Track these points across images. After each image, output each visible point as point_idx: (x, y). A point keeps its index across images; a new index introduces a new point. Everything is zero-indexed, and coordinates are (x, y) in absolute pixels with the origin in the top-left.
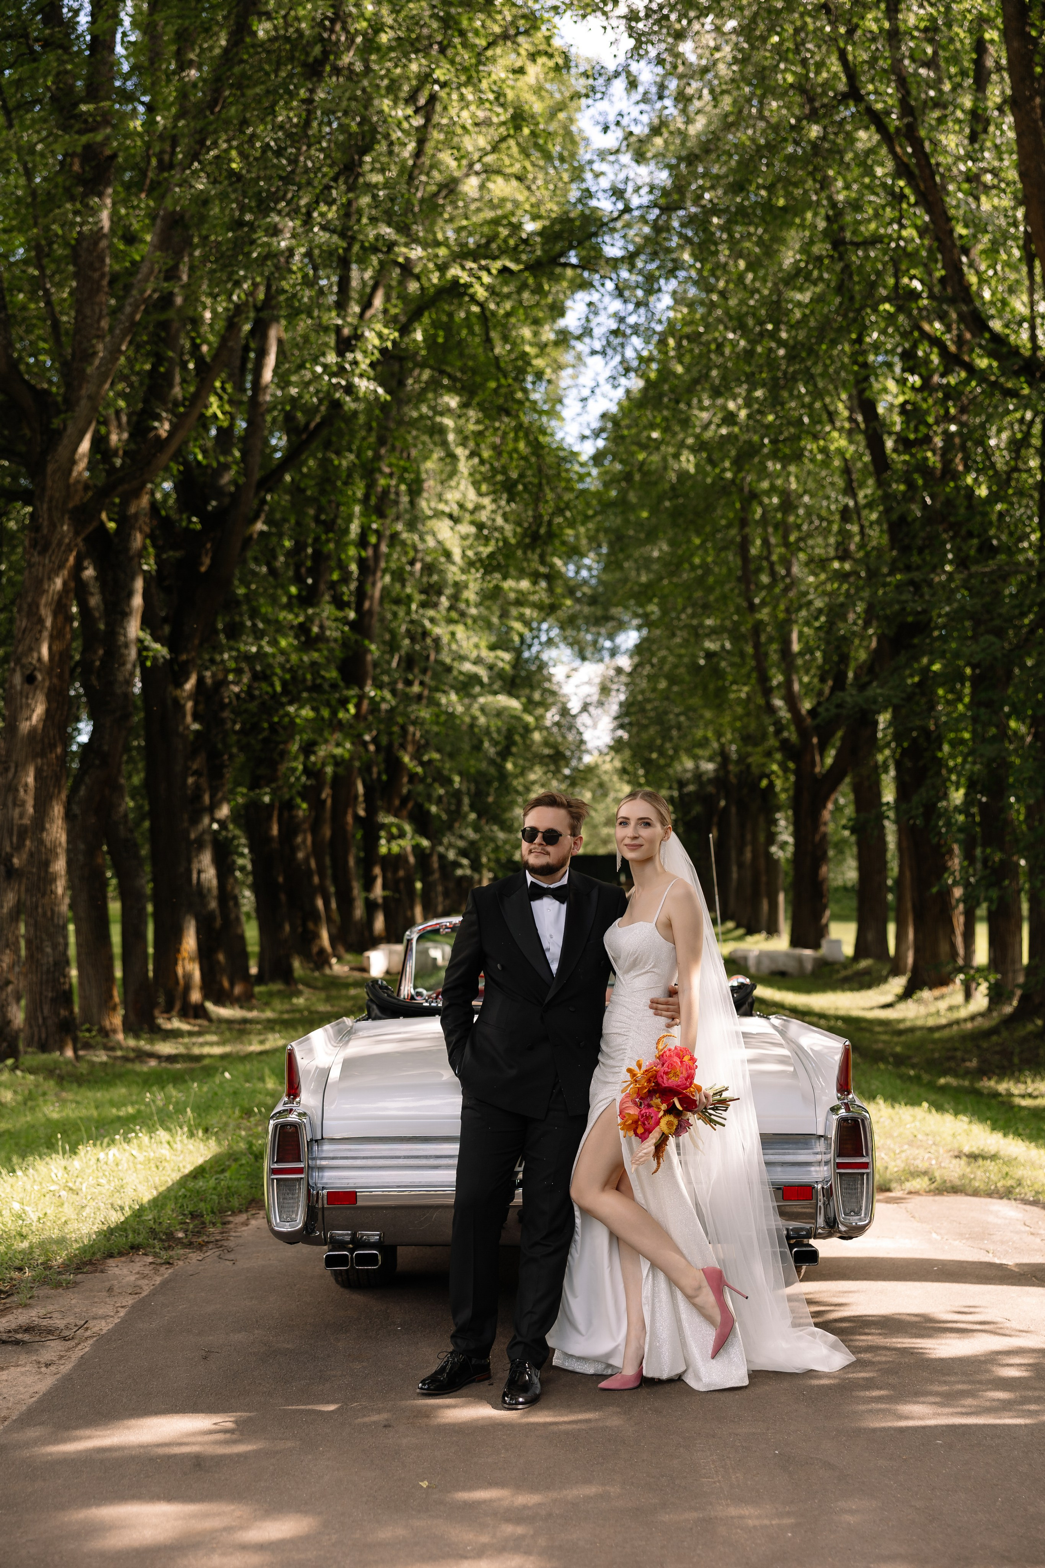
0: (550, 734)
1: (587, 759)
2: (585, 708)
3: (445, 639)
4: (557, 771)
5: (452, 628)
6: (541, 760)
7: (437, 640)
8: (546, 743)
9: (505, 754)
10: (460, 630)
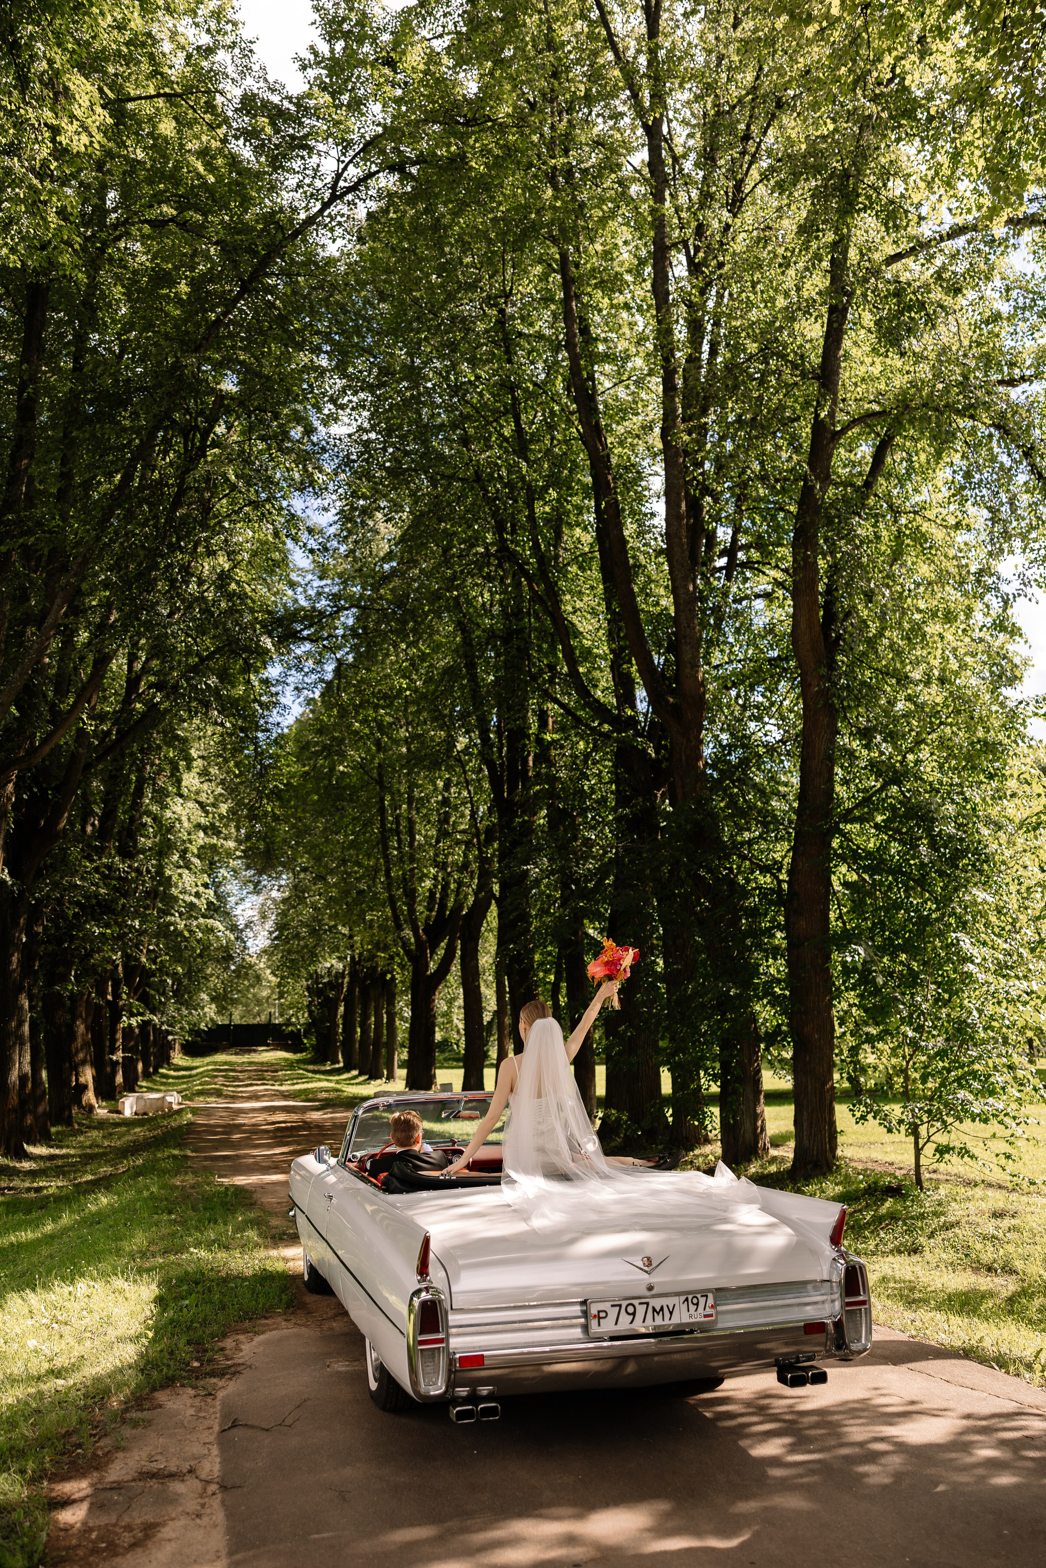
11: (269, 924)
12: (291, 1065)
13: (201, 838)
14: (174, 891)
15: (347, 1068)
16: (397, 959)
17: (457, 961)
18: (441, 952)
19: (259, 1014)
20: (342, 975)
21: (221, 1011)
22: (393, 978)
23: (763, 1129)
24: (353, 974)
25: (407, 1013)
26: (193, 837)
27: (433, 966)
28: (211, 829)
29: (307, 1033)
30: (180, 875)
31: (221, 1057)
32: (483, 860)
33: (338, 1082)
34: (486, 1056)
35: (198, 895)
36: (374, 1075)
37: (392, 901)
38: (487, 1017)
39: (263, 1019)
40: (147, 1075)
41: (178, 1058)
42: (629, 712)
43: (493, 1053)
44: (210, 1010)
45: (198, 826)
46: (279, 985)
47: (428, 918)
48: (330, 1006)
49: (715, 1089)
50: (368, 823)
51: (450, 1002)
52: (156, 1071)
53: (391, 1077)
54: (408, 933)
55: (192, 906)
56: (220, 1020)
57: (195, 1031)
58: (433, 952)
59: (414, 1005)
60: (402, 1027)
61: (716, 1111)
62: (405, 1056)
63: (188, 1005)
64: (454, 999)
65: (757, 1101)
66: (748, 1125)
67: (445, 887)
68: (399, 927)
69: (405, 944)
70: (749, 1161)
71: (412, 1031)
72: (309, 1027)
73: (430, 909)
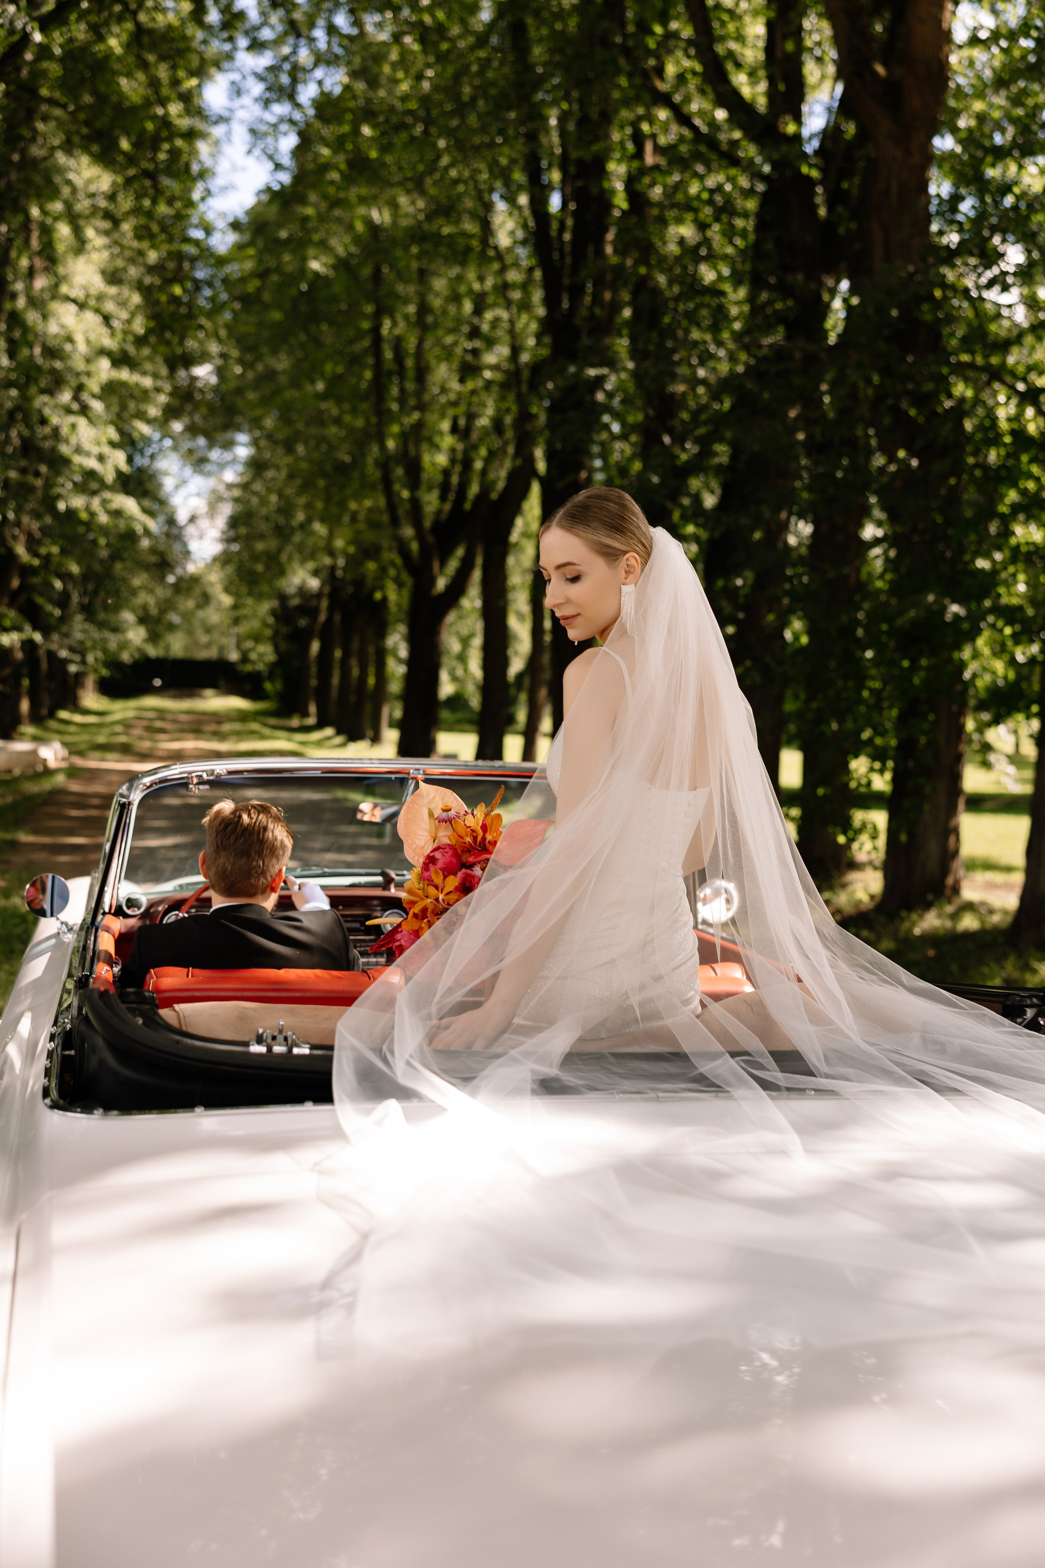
0: (157, 542)
1: (191, 568)
2: (193, 519)
3: (65, 431)
4: (162, 578)
5: (72, 419)
6: (146, 567)
7: (56, 431)
8: (153, 550)
9: (115, 556)
10: (82, 422)
11: (221, 522)
12: (242, 716)
13: (104, 369)
14: (65, 450)
15: (320, 725)
16: (392, 572)
17: (477, 575)
18: (453, 565)
19: (208, 646)
20: (319, 595)
21: (154, 637)
22: (385, 599)
23: (956, 852)
24: (334, 596)
25: (403, 653)
26: (92, 368)
27: (441, 584)
28: (120, 360)
29: (271, 677)
30: (74, 426)
31: (151, 702)
32: (524, 417)
33: (303, 743)
34: (510, 720)
35: (101, 458)
36: (353, 734)
37: (387, 483)
38: (516, 666)
39: (212, 653)
40: (36, 718)
41: (91, 699)
42: (791, 128)
43: (522, 716)
44: (136, 635)
45: (103, 352)
46: (235, 607)
47: (439, 512)
48: (301, 639)
49: (881, 783)
50: (355, 361)
51: (465, 642)
52: (52, 715)
53: (376, 739)
54: (408, 532)
55: (91, 474)
56: (152, 652)
57: (113, 663)
58: (443, 563)
59: (412, 639)
60: (397, 669)
61: (880, 818)
62: (398, 714)
63: (102, 625)
64: (472, 635)
65: (952, 811)
66: (932, 848)
67: (467, 464)
68: (395, 522)
69: (403, 549)
70: (927, 906)
71: (409, 679)
72: (273, 666)
73: (443, 498)
